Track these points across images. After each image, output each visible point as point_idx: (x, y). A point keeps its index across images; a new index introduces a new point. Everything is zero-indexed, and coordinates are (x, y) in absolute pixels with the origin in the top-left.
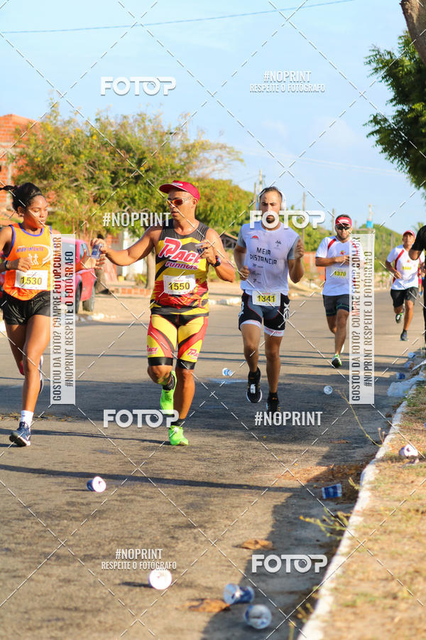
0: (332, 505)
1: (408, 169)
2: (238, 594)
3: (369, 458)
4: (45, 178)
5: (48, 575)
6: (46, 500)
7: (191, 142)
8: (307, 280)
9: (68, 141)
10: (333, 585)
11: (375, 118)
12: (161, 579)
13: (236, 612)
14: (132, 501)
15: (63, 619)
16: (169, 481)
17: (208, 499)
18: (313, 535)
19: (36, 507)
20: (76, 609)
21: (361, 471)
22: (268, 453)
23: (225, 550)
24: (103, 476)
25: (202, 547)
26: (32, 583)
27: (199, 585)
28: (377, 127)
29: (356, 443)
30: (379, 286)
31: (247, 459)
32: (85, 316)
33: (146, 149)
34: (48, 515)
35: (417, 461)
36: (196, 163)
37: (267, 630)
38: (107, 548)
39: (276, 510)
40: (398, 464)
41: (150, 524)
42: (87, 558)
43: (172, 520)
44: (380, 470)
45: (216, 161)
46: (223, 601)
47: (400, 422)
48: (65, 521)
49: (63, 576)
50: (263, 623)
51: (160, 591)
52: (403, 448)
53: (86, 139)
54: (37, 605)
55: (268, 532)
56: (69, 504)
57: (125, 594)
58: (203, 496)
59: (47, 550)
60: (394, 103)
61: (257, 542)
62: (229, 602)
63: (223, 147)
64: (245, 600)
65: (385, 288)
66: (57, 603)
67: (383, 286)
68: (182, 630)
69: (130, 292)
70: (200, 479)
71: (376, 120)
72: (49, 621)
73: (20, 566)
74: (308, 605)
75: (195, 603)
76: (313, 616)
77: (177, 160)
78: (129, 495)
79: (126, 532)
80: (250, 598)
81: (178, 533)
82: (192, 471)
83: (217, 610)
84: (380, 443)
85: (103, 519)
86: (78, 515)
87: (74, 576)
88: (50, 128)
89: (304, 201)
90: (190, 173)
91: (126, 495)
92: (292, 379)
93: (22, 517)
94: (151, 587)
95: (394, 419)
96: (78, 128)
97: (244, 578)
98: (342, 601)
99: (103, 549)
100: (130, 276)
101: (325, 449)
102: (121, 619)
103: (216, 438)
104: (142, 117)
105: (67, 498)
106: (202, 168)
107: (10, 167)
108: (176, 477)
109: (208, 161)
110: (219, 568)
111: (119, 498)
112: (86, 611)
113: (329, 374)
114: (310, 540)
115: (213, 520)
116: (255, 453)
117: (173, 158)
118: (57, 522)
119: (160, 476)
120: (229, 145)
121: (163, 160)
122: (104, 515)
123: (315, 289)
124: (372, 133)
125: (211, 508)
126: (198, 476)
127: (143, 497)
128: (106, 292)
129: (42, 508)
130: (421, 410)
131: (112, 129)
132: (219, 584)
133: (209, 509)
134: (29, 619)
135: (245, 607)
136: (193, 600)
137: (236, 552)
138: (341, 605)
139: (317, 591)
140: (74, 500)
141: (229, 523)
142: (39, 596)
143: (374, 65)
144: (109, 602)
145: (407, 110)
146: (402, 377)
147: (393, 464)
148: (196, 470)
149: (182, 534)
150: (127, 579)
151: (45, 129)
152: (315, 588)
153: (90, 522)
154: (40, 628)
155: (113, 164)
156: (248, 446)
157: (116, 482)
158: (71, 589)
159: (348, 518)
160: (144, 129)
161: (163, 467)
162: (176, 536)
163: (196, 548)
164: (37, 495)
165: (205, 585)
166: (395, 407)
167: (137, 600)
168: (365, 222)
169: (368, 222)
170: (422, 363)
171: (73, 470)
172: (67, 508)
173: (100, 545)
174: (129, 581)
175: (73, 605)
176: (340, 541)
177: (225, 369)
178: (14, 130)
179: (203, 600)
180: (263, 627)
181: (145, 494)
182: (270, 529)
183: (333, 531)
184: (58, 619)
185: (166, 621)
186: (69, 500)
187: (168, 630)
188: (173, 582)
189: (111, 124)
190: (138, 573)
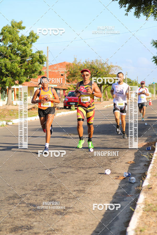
0: (149, 152)
2: (127, 174)
4: (74, 76)
5: (81, 172)
6: (79, 154)
7: (109, 66)
9: (79, 67)
10: (150, 171)
11: (154, 57)
12: (108, 172)
13: (127, 179)
15: (85, 183)
16: (108, 148)
18: (145, 159)
19: (77, 156)
20: (88, 180)
21: (156, 143)
23: (123, 164)
25: (118, 164)
26: (77, 175)
27: (117, 173)
28: (155, 59)
29: (154, 136)
33: (98, 68)
34: (80, 158)
36: (110, 71)
37: (135, 183)
39: (135, 154)
41: (105, 159)
42: (90, 168)
45: (115, 70)
46: (124, 176)
48: (84, 159)
49: (84, 172)
50: (134, 181)
51: (108, 175)
53: (83, 66)
54: (78, 180)
55: (134, 159)
56: (84, 155)
57: (100, 176)
59: (80, 166)
61: (131, 162)
62: (125, 177)
63: (117, 66)
64: (129, 176)
66: (83, 179)
68: (114, 184)
69: (96, 103)
70: (116, 147)
71: (154, 58)
72: (82, 183)
73: (74, 171)
74: (145, 176)
75: (117, 177)
76: (146, 179)
77: (106, 70)
79: (99, 161)
80: (130, 175)
81: (112, 161)
82: (114, 145)
83: (122, 179)
86: (87, 157)
87: (87, 172)
88: (75, 64)
90: (109, 73)
93: (73, 159)
94: (106, 174)
96: (81, 64)
97: (128, 171)
98: (153, 175)
100: (96, 99)
101: (146, 138)
104: (97, 61)
105: (84, 154)
106: (112, 72)
107: (65, 74)
108: (110, 147)
109: (113, 70)
110: (122, 169)
112: (90, 181)
114: (144, 161)
115: (120, 157)
117: (105, 70)
118: (82, 159)
119: (106, 147)
120: (118, 66)
121: (103, 70)
122: (93, 157)
124: (153, 61)
125: (119, 154)
126: (116, 146)
129: (78, 156)
131: (90, 64)
132: (122, 172)
134: (76, 183)
135: (129, 178)
136: (116, 177)
137: (126, 164)
138: (153, 176)
139: (147, 173)
141: (124, 157)
142: (79, 177)
143: (153, 44)
144: (96, 178)
150: (100, 172)
151: (73, 65)
152: (146, 172)
153: (90, 159)
154: (80, 185)
157: (96, 149)
158: (86, 175)
159: (153, 155)
160: (97, 63)
161: (107, 145)
164: (77, 153)
165: (119, 173)
167: (102, 177)
168: (153, 82)
171: (85, 147)
174: (100, 173)
175: (87, 179)
176: (151, 160)
178: (66, 65)
179: (119, 176)
180: (134, 182)
182: (134, 158)
183: (149, 158)
184: (84, 183)
185: (110, 182)
186: (85, 154)
187: (111, 184)
188: (111, 173)
189: (89, 63)
190: (102, 171)
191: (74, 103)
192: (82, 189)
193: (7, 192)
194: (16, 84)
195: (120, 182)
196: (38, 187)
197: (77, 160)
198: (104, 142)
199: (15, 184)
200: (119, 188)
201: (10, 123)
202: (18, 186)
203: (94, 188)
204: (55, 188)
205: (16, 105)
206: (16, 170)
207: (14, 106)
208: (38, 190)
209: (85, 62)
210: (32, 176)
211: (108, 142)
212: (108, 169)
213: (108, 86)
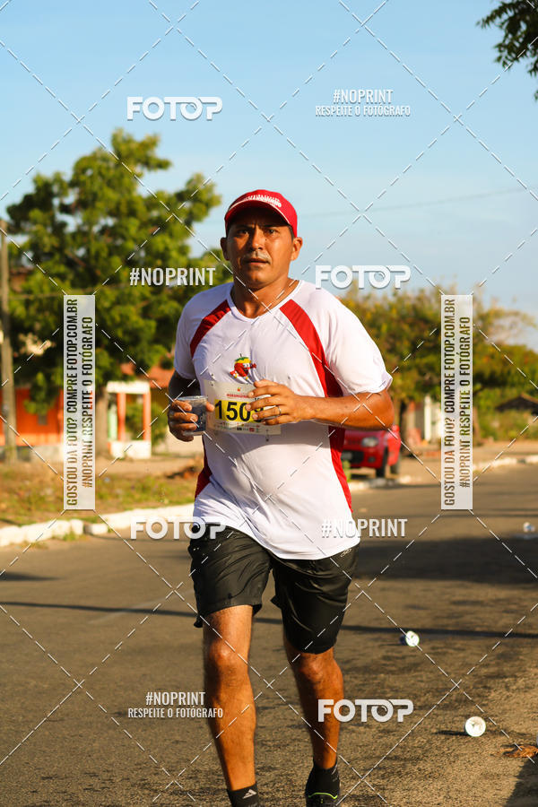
6: (363, 655)
7: (486, 310)
12: (475, 727)
14: (444, 654)
15: (385, 768)
16: (479, 634)
17: (518, 649)
19: (354, 662)
20: (396, 758)
24: (415, 631)
25: (514, 695)
26: (353, 734)
27: (513, 731)
32: (392, 480)
34: (366, 669)
36: (491, 330)
38: (422, 699)
43: (484, 671)
45: (511, 327)
48: (382, 675)
51: (474, 738)
53: (385, 313)
54: (359, 755)
56: (385, 658)
57: (442, 742)
58: (512, 647)
63: (516, 314)
68: (498, 775)
69: (433, 455)
75: (510, 749)
78: (441, 648)
79: (440, 683)
81: (490, 683)
83: (531, 756)
85: (418, 671)
86: (394, 668)
91: (438, 648)
94: (468, 735)
96: (376, 303)
99: (419, 701)
100: (432, 440)
102: (439, 767)
103: (522, 591)
104: (437, 290)
105: (382, 652)
106: (498, 334)
108: (485, 629)
109: (501, 327)
110: (531, 715)
111: (433, 651)
112: (405, 759)
115: (523, 669)
118: (374, 676)
119: (471, 629)
120: (522, 312)
122: (419, 668)
125: (521, 657)
127: (455, 649)
128: (411, 456)
129: (360, 663)
131: (411, 303)
132: (532, 731)
133: (518, 659)
136: (507, 746)
140: (390, 654)
142: (361, 747)
144: (427, 751)
148: (505, 622)
149: (494, 683)
150: (443, 728)
153: (406, 675)
155: (413, 335)
157: (429, 636)
158: (391, 739)
161: (473, 620)
162: (488, 685)
163: (508, 697)
164: (354, 651)
165: (518, 731)
167: (454, 748)
172: (384, 662)
173: (416, 697)
174: (445, 729)
177: (526, 525)
181: (458, 646)
185: (482, 767)
186: (385, 654)
187: (486, 776)
188: (487, 730)
189: (409, 298)
190: (453, 722)
191: (349, 455)
192: (372, 791)
193: (80, 795)
194: (125, 378)
195: (520, 769)
196: (203, 782)
197: (356, 678)
198: (461, 608)
199: (111, 765)
200: (520, 791)
201: (98, 529)
202: (125, 774)
203: (421, 789)
204: (266, 784)
205: (123, 460)
206: (116, 711)
207: (118, 463)
208: (203, 791)
209: (395, 294)
210: (178, 738)
211: (477, 608)
212: (476, 714)
213: (481, 390)
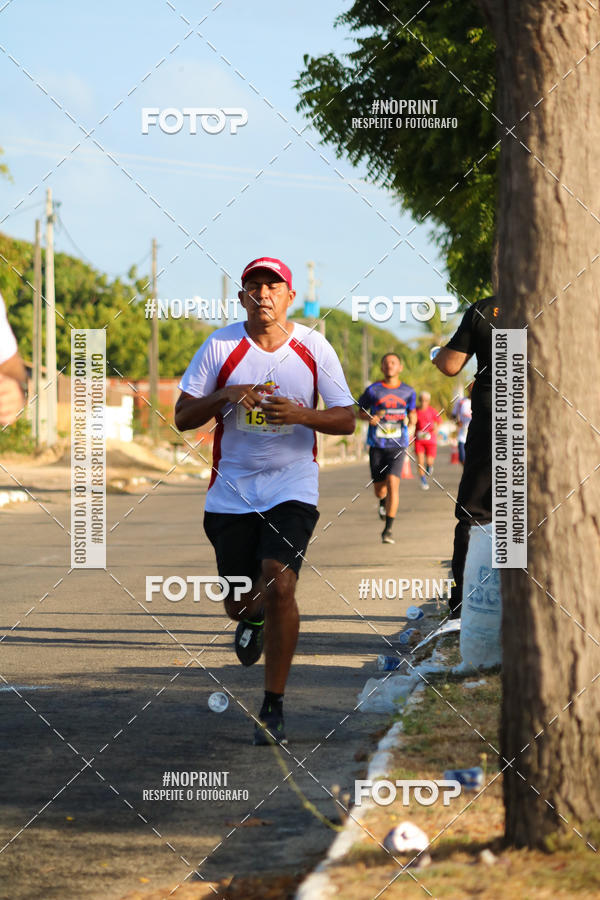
1: (393, 176)
3: (314, 858)
8: (167, 444)
21: (297, 891)
22: (78, 856)
29: (286, 825)
30: (338, 454)
31: (29, 872)
35: (426, 861)
40: (382, 871)
44: (341, 887)
47: (387, 771)
52: (391, 833)
60: (355, 21)
65: (353, 459)
67: (348, 454)
84: (338, 821)
89: (154, 258)
92: (135, 680)
95: (372, 764)
101: (213, 843)
113: (220, 665)
116: (47, 857)
123: (188, 465)
130: (435, 741)
145: (384, 38)
146: (392, 666)
147: (370, 871)
156: (30, 841)
166: (375, 739)
169: (307, 303)
170: (439, 632)
